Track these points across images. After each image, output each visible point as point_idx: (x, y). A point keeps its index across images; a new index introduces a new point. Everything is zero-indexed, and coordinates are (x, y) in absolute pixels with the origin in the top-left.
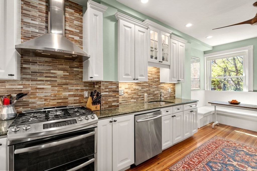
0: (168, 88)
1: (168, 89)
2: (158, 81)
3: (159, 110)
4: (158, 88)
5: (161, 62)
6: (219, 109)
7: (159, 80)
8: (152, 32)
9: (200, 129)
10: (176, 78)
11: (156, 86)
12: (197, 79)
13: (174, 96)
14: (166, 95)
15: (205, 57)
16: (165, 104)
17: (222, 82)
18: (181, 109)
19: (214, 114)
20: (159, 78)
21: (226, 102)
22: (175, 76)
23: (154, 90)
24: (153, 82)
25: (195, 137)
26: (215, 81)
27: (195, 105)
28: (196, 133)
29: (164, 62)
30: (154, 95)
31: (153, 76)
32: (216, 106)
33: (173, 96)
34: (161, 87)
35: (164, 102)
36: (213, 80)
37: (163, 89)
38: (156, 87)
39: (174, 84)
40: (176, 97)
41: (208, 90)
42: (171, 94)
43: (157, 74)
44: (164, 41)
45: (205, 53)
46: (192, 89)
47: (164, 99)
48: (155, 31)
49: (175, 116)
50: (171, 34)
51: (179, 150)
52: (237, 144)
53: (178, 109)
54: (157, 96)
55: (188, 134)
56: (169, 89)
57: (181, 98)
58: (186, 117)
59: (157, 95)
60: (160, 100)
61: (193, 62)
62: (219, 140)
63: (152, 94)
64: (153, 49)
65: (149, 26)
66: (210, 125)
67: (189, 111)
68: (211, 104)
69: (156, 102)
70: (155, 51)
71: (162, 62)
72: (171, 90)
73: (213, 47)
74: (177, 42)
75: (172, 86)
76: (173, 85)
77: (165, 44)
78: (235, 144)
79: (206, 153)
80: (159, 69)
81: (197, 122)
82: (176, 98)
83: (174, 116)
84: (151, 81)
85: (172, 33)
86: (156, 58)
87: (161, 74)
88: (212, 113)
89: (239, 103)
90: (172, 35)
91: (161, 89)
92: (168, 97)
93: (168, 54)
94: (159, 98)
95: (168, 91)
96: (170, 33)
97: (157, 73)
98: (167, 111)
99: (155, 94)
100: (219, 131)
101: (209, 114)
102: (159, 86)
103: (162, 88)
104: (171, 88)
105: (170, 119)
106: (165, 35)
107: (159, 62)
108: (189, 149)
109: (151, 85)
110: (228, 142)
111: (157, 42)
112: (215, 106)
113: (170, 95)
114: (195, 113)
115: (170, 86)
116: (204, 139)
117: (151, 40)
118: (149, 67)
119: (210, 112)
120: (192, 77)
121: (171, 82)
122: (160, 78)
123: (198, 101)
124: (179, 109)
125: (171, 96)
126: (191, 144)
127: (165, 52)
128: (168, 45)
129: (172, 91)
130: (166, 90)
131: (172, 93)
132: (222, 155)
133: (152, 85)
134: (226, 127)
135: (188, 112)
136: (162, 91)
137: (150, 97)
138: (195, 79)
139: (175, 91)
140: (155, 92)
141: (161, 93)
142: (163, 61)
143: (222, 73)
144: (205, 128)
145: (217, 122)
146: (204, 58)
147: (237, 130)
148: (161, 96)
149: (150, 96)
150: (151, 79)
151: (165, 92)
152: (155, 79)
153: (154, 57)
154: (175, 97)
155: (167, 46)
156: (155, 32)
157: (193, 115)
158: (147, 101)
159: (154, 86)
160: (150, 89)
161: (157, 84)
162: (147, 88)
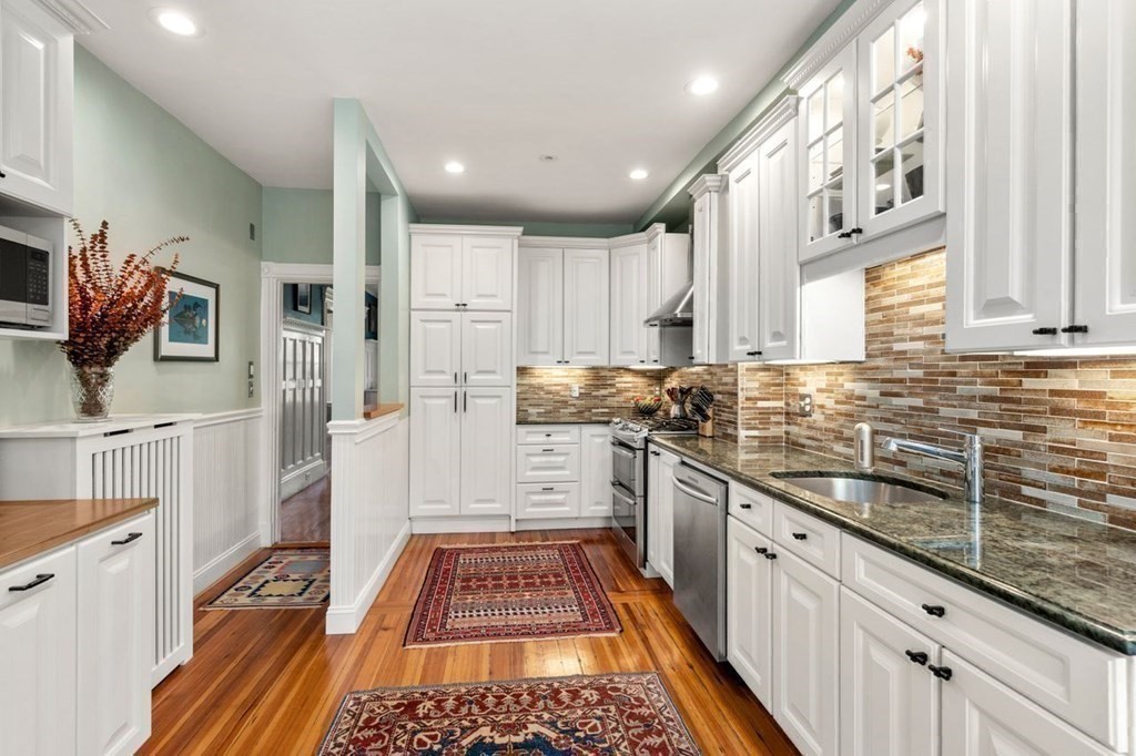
4: (1018, 401)
11: (990, 384)
23: (973, 415)
34: (1054, 393)
37: (1092, 419)
38: (995, 390)
54: (1002, 469)
91: (1056, 411)
102: (1028, 383)
103: (1074, 403)
109: (940, 374)
133: (954, 374)
159: (967, 383)
160: (934, 404)
161: (1004, 372)
162: (911, 395)
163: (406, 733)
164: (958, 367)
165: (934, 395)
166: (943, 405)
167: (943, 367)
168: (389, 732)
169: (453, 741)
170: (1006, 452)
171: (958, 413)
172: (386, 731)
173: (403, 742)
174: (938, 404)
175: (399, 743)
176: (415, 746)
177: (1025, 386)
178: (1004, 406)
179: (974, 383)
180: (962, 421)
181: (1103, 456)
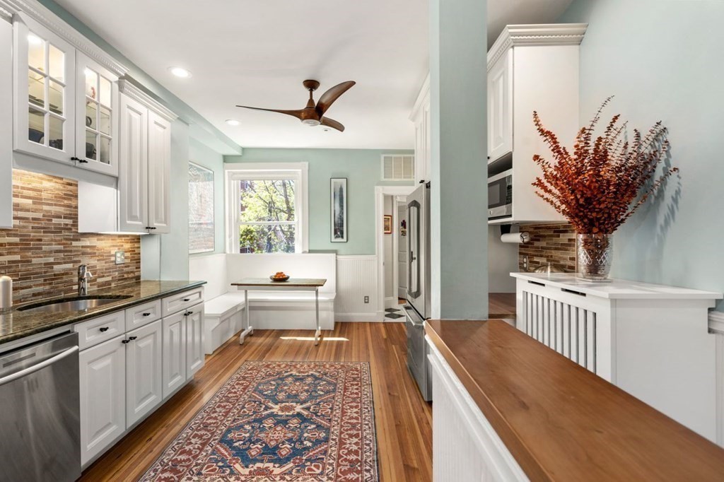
0: (113, 253)
1: (112, 255)
2: (71, 229)
3: (67, 330)
4: (71, 251)
5: (81, 161)
6: (255, 295)
7: (75, 224)
8: (34, 40)
9: (212, 356)
10: (141, 220)
11: (59, 244)
12: (207, 224)
13: (137, 274)
14: (103, 276)
15: (226, 171)
16: (100, 304)
17: (264, 233)
18: (155, 313)
19: (243, 310)
20: (74, 217)
21: (267, 279)
22: (138, 215)
23: (51, 260)
24: (47, 230)
25: (197, 382)
26: (251, 232)
27: (198, 294)
28: (200, 370)
29: (94, 164)
30: (53, 279)
31: (45, 208)
32: (248, 291)
33: (130, 276)
34: (82, 247)
35: (94, 300)
36: (249, 228)
37: (93, 255)
38: (61, 247)
39: (137, 239)
40: (142, 280)
41: (233, 252)
42: (126, 269)
43: (66, 202)
44: (94, 93)
45: (226, 159)
46: (191, 252)
47: (95, 288)
48: (51, 43)
49: (135, 338)
50: (121, 78)
51: (148, 438)
52: (283, 366)
53: (145, 315)
54: (66, 282)
55: (178, 378)
56: (118, 255)
57: (157, 280)
58: (172, 333)
59: (65, 278)
60: (77, 296)
61: (196, 178)
62: (251, 369)
63: (42, 277)
64: (43, 106)
65: (20, 10)
66: (236, 337)
67: (181, 314)
68: (236, 286)
69: (60, 304)
70: (51, 115)
71: (85, 161)
72: (126, 258)
73: (244, 149)
74: (146, 109)
75: (128, 246)
76: (131, 242)
77: (97, 104)
78: (279, 366)
79: (221, 414)
80: (77, 185)
81: (203, 338)
82: (144, 281)
83: (131, 338)
84: (33, 228)
85: (126, 74)
86: (58, 144)
87: (81, 203)
88: (239, 309)
89: (288, 278)
90: (126, 81)
91: (84, 254)
92: (112, 281)
93: (110, 139)
94: (76, 287)
95: (115, 262)
96: (117, 73)
97: (65, 199)
98: (102, 330)
99: (55, 275)
100: (254, 348)
101: (235, 311)
102: (74, 243)
103: (89, 250)
104: (126, 252)
105: (114, 351)
106: (98, 74)
107: (72, 159)
108: (178, 423)
109: (32, 240)
110: (268, 366)
111: (64, 86)
112: (246, 291)
113: (122, 273)
114: (196, 318)
115: (122, 246)
116: (220, 380)
117: (31, 68)
118: (26, 172)
119: (236, 307)
120: (193, 218)
121: (121, 231)
122: (77, 218)
123: (206, 283)
124: (148, 314)
125: (126, 276)
126: (187, 405)
127: (96, 131)
128: (110, 111)
129: (128, 261)
130: (105, 257)
131: (128, 266)
132: (255, 402)
133: (40, 240)
134: (267, 333)
135: (179, 316)
136: (86, 261)
137: (30, 287)
138: (201, 224)
139: (138, 261)
140: (56, 267)
141: (84, 269)
142: (87, 159)
143: (265, 214)
144: (224, 349)
145: (250, 328)
146: (224, 172)
147: (284, 336)
148: (81, 279)
149: (29, 284)
150: (34, 219)
151: (100, 265)
152: (55, 221)
153: (46, 139)
154: (138, 278)
155: (107, 112)
156: (51, 46)
157: (193, 321)
158: (11, 304)
159: (48, 245)
160: (28, 257)
161: (64, 239)
162: (9, 253)
163: (327, 475)
164: (43, 236)
165: (28, 252)
166: (34, 257)
167: (34, 236)
168: (338, 476)
169: (298, 466)
170: (67, 274)
171: (43, 260)
172: (340, 477)
173: (328, 469)
174: (31, 257)
175: (331, 468)
176: (321, 465)
177: (73, 245)
178: (66, 254)
179: (51, 244)
180: (45, 264)
181: (95, 266)
